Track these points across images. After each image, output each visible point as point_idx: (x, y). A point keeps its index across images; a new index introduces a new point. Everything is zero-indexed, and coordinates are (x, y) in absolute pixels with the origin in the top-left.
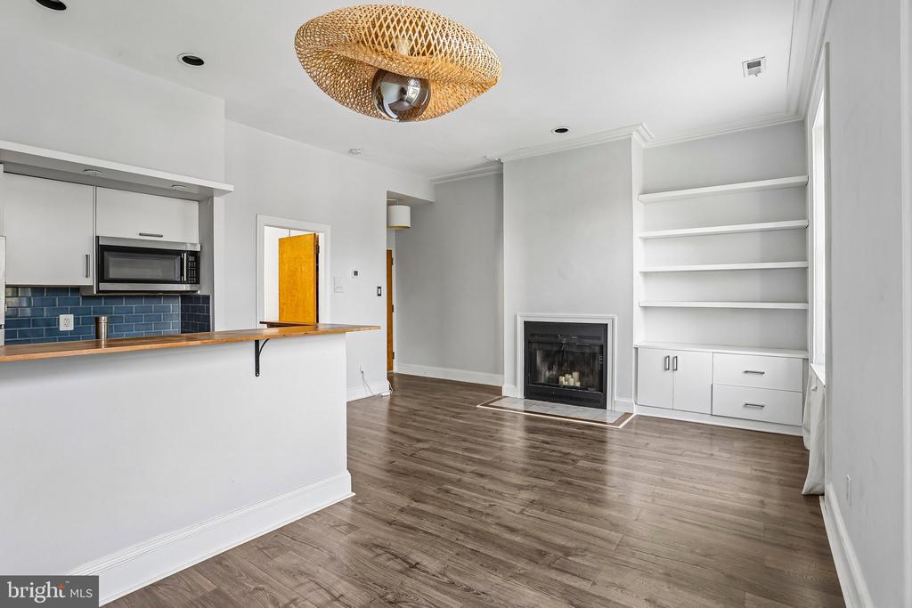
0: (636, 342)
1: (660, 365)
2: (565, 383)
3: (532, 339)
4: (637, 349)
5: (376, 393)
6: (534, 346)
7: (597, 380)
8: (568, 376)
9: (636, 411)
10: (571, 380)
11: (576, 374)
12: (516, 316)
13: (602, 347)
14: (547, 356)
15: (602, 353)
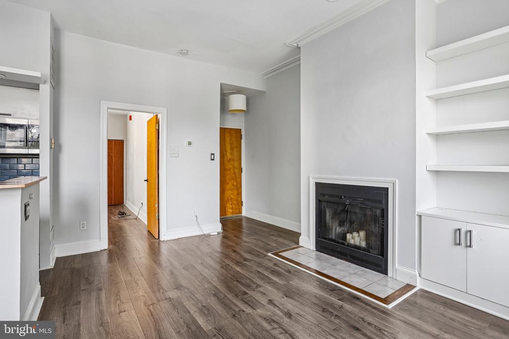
0: (420, 208)
1: (449, 237)
2: (352, 242)
3: (321, 198)
4: (420, 216)
5: (206, 232)
6: (324, 204)
7: (379, 243)
8: (355, 234)
9: (419, 285)
10: (357, 239)
11: (362, 234)
12: (309, 177)
13: (383, 211)
14: (335, 214)
15: (383, 216)
